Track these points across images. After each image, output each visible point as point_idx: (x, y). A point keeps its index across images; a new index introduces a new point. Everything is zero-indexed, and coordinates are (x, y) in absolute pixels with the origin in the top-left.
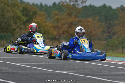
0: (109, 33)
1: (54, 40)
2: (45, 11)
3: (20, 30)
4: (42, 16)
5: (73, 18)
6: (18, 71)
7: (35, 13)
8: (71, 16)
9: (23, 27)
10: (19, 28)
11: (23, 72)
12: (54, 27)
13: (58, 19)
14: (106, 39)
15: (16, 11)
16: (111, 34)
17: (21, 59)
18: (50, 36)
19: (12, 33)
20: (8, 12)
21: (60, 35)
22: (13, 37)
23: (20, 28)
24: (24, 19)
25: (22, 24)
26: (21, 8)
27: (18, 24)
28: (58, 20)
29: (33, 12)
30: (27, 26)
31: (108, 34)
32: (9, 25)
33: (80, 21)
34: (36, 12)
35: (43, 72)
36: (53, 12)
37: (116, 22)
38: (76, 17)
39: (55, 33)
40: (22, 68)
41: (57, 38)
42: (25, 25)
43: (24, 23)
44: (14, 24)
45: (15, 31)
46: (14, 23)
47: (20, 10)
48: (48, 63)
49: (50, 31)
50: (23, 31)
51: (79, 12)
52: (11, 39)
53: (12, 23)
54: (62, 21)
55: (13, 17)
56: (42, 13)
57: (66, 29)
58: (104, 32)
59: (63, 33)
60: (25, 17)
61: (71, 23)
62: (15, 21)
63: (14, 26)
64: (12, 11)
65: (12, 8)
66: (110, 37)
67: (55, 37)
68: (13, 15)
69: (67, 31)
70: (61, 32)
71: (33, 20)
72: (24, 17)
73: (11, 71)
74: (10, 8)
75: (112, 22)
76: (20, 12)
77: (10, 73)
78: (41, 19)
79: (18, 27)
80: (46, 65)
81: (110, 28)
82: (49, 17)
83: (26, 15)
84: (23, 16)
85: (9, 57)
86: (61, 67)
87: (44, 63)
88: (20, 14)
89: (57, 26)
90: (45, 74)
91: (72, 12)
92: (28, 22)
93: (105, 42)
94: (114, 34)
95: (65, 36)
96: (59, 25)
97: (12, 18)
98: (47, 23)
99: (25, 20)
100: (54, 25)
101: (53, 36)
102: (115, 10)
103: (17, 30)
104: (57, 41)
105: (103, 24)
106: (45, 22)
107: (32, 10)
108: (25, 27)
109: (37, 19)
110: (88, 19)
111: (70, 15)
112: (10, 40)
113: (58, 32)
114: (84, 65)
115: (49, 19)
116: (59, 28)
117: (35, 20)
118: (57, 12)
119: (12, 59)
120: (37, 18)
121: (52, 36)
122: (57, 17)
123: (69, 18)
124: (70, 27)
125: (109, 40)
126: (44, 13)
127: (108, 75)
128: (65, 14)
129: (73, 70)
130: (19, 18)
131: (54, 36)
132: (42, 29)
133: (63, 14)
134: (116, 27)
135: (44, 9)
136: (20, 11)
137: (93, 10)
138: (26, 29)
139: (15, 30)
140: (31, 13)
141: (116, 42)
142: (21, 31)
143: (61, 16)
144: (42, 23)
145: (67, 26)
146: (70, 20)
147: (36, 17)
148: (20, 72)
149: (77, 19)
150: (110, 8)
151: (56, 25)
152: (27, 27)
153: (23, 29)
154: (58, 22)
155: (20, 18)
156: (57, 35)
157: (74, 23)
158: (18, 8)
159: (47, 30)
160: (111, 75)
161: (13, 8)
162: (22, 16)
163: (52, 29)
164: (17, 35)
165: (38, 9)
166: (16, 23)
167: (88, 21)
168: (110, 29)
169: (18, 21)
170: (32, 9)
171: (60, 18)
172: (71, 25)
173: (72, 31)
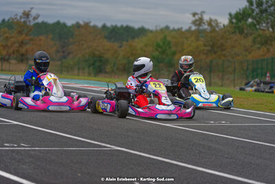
0: (64, 52)
5: (23, 36)
8: (22, 34)
14: (60, 60)
16: (66, 54)
31: (62, 54)
33: (32, 40)
37: (71, 40)
38: (27, 35)
51: (31, 30)
58: (58, 51)
61: (22, 42)
66: (65, 57)
69: (18, 51)
75: (66, 41)
81: (64, 47)
91: (23, 30)
93: (59, 63)
94: (69, 53)
101: (2, 55)
102: (70, 27)
105: (57, 42)
110: (43, 37)
111: (20, 33)
123: (20, 37)
124: (20, 46)
125: (63, 60)
134: (71, 47)
141: (72, 63)
145: (17, 45)
150: (64, 25)
167: (41, 40)
168: (64, 49)
172: (22, 44)
173: (23, 50)
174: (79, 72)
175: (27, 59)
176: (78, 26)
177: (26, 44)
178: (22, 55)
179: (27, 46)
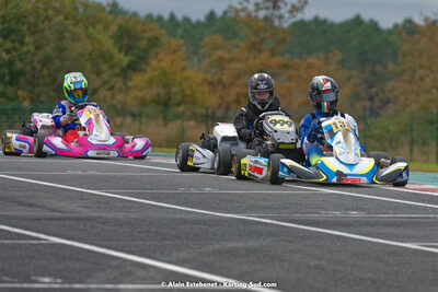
0: (371, 99)
1: (210, 122)
2: (182, 37)
3: (109, 93)
4: (175, 52)
5: (264, 56)
6: (104, 214)
7: (154, 42)
8: (260, 52)
9: (118, 86)
10: (107, 86)
11: (120, 215)
12: (211, 84)
13: (221, 60)
15: (99, 36)
16: (377, 103)
17: (114, 177)
18: (199, 110)
20: (75, 39)
21: (228, 108)
23: (112, 88)
24: (124, 59)
25: (118, 75)
26: (114, 28)
27: (105, 76)
28: (221, 63)
29: (149, 40)
30: (131, 80)
31: (368, 104)
33: (285, 66)
34: (156, 39)
35: (178, 216)
36: (207, 40)
37: (391, 66)
38: (273, 53)
39: (213, 101)
40: (117, 205)
41: (219, 115)
42: (125, 78)
43: (122, 71)
46: (92, 72)
47: (110, 34)
48: (193, 190)
49: (198, 96)
50: (119, 97)
51: (283, 40)
54: (233, 65)
55: (90, 54)
56: (174, 42)
58: (356, 97)
59: (238, 101)
60: (126, 54)
62: (97, 65)
63: (94, 82)
64: (88, 36)
65: (86, 29)
66: (375, 113)
67: (214, 113)
68: (90, 48)
70: (231, 97)
71: (148, 64)
72: (122, 56)
73: (85, 212)
74: (80, 30)
75: (379, 68)
76: (111, 41)
77: (81, 219)
78: (173, 61)
79: (105, 83)
80: (187, 194)
81: (372, 86)
82: (195, 53)
83: (128, 50)
84: (120, 51)
85: (80, 172)
86: (232, 201)
87: (181, 190)
88: (109, 45)
89: (220, 81)
90: (185, 222)
91: (263, 41)
92: (134, 70)
94: (386, 102)
96: (225, 78)
97: (87, 57)
98: (189, 73)
99: (125, 64)
100: (209, 77)
101: (207, 108)
102: (389, 32)
103: (103, 93)
105: (354, 73)
106: (183, 69)
107: (145, 35)
108: (125, 83)
109: (161, 60)
110: (311, 60)
111: (255, 47)
113: (221, 97)
114: (298, 195)
115: (195, 59)
116: (224, 87)
117: (154, 63)
118: (218, 38)
119: (89, 177)
120: (161, 56)
121: (204, 111)
122: (220, 53)
123: (255, 57)
125: (369, 121)
126: (182, 42)
127: (368, 224)
128: (242, 44)
129: (266, 208)
130: (107, 57)
131: (210, 111)
132: (174, 89)
133: (237, 46)
134: (391, 84)
135: (180, 31)
136: (112, 37)
137: (325, 32)
138: (128, 89)
140: (143, 44)
141: (393, 128)
142: (113, 97)
143: (229, 51)
144: (175, 73)
146: (257, 62)
147: (157, 54)
148: (111, 215)
149: (278, 60)
150: (374, 26)
151: (216, 78)
152: (130, 84)
153: (121, 89)
154: (223, 68)
155: (112, 57)
156: (220, 106)
158: (106, 28)
159: (188, 92)
160: (377, 224)
161: (91, 29)
162: (115, 51)
163: (206, 88)
165: (163, 31)
166: (99, 74)
167: (310, 66)
168: (374, 90)
169: (104, 67)
170: (144, 31)
171: (227, 56)
174: (411, 152)
176: (409, 27)
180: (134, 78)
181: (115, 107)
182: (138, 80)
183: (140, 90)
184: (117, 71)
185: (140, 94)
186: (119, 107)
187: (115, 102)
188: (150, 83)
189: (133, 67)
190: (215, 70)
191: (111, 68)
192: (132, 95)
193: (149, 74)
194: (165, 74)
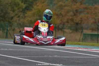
1: (57, 30)
3: (18, 19)
4: (43, 3)
9: (21, 15)
10: (17, 16)
12: (57, 15)
13: (61, 5)
17: (20, 51)
19: (10, 22)
21: (64, 25)
22: (11, 26)
23: (19, 17)
25: (21, 12)
27: (16, 12)
28: (61, 7)
30: (26, 13)
32: (6, 13)
33: (86, 8)
38: (81, 3)
39: (58, 21)
41: (60, 27)
42: (24, 13)
43: (23, 10)
44: (12, 12)
45: (13, 20)
46: (11, 10)
52: (9, 29)
53: (9, 11)
54: (66, 8)
55: (10, 3)
57: (71, 18)
59: (68, 22)
62: (13, 8)
63: (12, 14)
67: (58, 26)
69: (72, 20)
70: (65, 20)
71: (33, 7)
72: (23, 4)
78: (42, 6)
79: (16, 15)
80: (47, 58)
83: (25, 2)
85: (6, 49)
87: (46, 56)
89: (61, 14)
92: (28, 10)
95: (69, 25)
96: (63, 13)
99: (24, 8)
100: (57, 12)
101: (56, 25)
103: (15, 19)
104: (60, 31)
108: (24, 15)
109: (37, 6)
112: (7, 30)
113: (61, 20)
114: (91, 58)
115: (51, 5)
116: (63, 16)
117: (35, 7)
119: (10, 51)
120: (38, 4)
123: (74, 5)
124: (75, 15)
130: (17, 5)
131: (57, 25)
138: (25, 17)
139: (12, 18)
142: (19, 20)
143: (64, 3)
145: (71, 13)
146: (75, 7)
151: (59, 13)
152: (26, 15)
153: (22, 17)
154: (62, 9)
155: (19, 5)
156: (61, 24)
157: (79, 10)
163: (55, 17)
164: (15, 24)
166: (14, 11)
167: (96, 8)
169: (16, 8)
172: (76, 12)
173: (77, 19)
175: (82, 28)
177: (81, 12)
178: (77, 24)
179: (82, 15)
180: (27, 13)
181: (20, 24)
182: (29, 13)
183: (30, 18)
184: (21, 10)
185: (30, 19)
186: (22, 24)
187: (20, 22)
188: (34, 15)
189: (27, 9)
190: (59, 10)
191: (18, 9)
192: (27, 19)
193: (33, 11)
194: (39, 11)
